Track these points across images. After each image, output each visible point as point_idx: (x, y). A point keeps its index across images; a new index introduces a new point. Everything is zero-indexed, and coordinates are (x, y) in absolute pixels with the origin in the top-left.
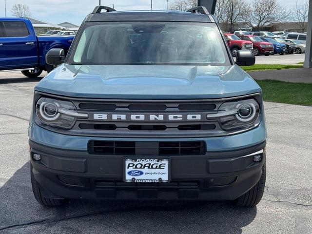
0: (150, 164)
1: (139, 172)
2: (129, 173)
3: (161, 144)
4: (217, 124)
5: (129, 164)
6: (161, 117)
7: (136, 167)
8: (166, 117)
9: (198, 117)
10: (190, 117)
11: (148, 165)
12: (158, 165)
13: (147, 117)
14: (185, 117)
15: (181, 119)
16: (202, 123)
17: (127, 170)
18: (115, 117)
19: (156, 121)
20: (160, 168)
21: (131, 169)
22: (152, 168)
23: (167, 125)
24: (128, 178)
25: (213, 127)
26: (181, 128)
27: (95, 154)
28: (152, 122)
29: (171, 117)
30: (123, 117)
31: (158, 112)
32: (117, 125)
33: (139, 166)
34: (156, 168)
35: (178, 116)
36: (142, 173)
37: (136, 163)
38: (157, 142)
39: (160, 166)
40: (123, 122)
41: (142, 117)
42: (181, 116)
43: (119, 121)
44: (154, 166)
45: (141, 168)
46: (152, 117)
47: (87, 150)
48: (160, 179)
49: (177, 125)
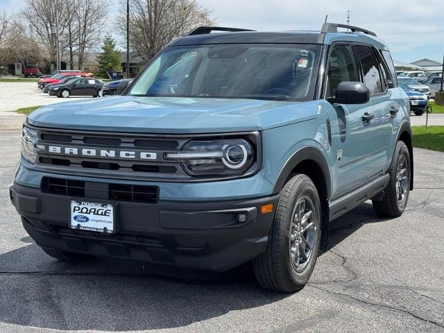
0: (95, 209)
1: (85, 217)
2: (75, 218)
3: (112, 186)
4: (178, 167)
5: (75, 207)
6: (112, 154)
7: (82, 212)
8: (117, 154)
9: (153, 156)
10: (143, 155)
11: (93, 210)
12: (104, 211)
13: (98, 153)
14: (138, 155)
15: (134, 157)
16: (159, 164)
17: (73, 215)
18: (67, 151)
19: (107, 158)
20: (105, 215)
21: (76, 213)
22: (98, 214)
23: (120, 164)
24: (74, 223)
25: (173, 170)
26: (136, 168)
27: (51, 193)
28: (103, 159)
29: (123, 154)
30: (75, 151)
31: (109, 147)
32: (72, 160)
33: (84, 210)
34: (102, 214)
35: (130, 153)
36: (87, 220)
37: (81, 207)
38: (107, 183)
39: (105, 212)
40: (75, 156)
41: (93, 152)
42: (134, 153)
43: (71, 155)
44: (100, 212)
45: (86, 213)
46: (103, 153)
47: (39, 187)
48: (105, 228)
49: (131, 165)
